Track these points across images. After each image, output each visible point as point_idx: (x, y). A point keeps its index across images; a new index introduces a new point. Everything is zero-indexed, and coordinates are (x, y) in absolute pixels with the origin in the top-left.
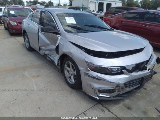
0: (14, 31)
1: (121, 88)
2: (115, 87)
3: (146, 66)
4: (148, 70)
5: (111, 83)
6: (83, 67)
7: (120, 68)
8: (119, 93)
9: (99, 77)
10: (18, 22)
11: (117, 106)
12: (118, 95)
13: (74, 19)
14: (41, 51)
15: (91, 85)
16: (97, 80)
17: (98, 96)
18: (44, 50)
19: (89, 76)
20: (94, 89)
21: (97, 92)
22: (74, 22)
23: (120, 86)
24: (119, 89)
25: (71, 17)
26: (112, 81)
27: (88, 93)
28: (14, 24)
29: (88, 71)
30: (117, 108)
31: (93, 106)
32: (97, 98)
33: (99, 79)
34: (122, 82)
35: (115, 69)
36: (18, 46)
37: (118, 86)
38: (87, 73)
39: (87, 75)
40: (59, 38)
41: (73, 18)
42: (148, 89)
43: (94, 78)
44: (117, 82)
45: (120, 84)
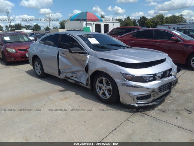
0: (13, 59)
1: (156, 93)
2: (151, 92)
3: (170, 73)
4: (174, 76)
5: (147, 88)
6: (119, 79)
7: (152, 75)
8: (154, 98)
9: (137, 85)
10: (17, 48)
11: (153, 112)
12: (154, 101)
13: (96, 40)
14: (61, 75)
15: (129, 94)
16: (135, 88)
17: (137, 103)
18: (65, 73)
19: (127, 86)
20: (133, 97)
21: (136, 100)
22: (97, 42)
23: (155, 90)
24: (154, 94)
25: (93, 38)
26: (148, 87)
27: (127, 102)
28: (13, 51)
29: (125, 81)
30: (154, 113)
31: (133, 114)
32: (136, 105)
33: (137, 87)
34: (156, 87)
35: (148, 77)
36: (23, 74)
37: (153, 91)
38: (124, 84)
39: (125, 85)
40: (88, 57)
41: (95, 38)
42: (174, 96)
43: (132, 86)
44: (153, 87)
45: (155, 89)
